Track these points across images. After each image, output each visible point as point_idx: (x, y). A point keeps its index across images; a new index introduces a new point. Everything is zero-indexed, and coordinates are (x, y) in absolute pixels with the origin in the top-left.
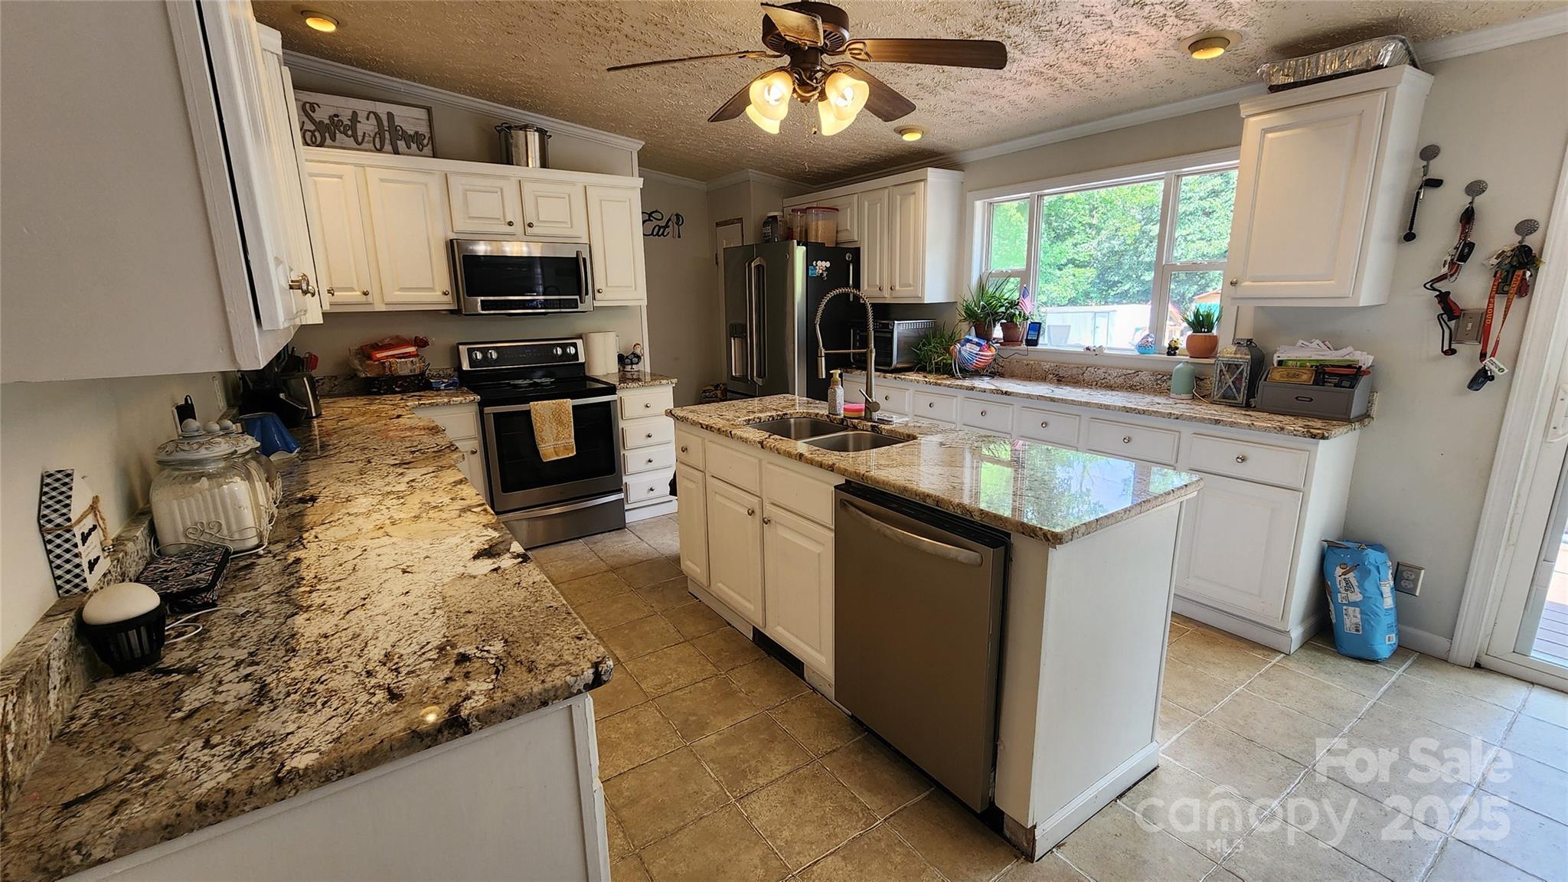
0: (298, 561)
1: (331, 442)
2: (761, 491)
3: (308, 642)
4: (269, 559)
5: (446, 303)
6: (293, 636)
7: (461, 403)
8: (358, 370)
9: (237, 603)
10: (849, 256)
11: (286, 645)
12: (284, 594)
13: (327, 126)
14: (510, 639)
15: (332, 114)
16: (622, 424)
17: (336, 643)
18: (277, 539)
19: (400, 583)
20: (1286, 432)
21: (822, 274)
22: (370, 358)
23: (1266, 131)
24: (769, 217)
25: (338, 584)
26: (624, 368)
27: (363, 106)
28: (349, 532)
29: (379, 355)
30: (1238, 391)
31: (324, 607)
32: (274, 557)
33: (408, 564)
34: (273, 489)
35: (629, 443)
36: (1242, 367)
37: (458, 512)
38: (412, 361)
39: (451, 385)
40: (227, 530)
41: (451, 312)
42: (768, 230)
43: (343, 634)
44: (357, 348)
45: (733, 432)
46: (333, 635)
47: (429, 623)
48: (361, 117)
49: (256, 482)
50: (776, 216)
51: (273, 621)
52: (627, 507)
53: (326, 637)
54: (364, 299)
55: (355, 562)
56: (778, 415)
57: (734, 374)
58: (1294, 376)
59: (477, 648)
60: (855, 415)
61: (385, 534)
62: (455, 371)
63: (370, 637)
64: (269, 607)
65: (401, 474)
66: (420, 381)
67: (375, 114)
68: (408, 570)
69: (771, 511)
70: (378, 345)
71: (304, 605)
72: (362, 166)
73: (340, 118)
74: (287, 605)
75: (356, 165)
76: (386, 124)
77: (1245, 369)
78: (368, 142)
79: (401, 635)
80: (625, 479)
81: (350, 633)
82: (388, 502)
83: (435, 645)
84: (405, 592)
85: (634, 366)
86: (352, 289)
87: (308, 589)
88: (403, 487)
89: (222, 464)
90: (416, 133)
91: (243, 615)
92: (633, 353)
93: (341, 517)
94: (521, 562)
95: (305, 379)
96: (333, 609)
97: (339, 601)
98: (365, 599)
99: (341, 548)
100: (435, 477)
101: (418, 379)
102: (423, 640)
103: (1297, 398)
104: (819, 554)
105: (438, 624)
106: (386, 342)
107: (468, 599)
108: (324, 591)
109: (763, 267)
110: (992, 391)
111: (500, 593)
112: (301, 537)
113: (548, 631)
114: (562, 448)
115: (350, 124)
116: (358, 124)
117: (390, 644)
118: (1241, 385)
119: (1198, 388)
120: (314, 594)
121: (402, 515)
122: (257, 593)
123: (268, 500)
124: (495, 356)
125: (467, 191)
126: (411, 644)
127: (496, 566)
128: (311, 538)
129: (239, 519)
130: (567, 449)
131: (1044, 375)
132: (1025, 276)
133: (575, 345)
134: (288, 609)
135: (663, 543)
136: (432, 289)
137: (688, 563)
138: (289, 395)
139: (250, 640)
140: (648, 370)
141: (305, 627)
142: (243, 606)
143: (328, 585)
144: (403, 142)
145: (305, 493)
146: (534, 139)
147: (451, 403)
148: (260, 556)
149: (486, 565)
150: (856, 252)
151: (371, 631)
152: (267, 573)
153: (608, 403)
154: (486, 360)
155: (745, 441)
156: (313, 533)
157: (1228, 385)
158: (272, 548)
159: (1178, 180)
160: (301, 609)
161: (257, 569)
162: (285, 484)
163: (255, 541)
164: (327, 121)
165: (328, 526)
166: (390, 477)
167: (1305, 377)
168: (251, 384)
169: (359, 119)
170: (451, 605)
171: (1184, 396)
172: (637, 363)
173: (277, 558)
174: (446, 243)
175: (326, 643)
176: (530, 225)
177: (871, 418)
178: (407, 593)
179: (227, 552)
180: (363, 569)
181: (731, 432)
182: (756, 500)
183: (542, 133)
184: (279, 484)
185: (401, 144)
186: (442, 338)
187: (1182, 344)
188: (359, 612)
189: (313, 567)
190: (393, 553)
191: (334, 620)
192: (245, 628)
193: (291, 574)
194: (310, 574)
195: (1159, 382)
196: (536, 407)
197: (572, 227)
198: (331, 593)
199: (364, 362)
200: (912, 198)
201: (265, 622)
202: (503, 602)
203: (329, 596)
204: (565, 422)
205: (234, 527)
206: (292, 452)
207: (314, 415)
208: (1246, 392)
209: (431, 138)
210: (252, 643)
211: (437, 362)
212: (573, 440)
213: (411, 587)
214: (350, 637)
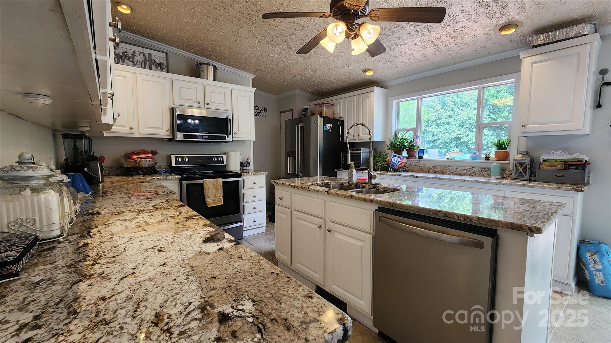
0: (86, 245)
1: (109, 191)
2: (325, 217)
3: (88, 305)
4: (66, 244)
5: (168, 135)
6: (76, 299)
7: (172, 179)
8: (123, 164)
9: (36, 273)
10: (340, 123)
11: (69, 308)
12: (73, 266)
13: (121, 56)
14: (256, 299)
15: (124, 51)
16: (243, 191)
17: (112, 305)
18: (74, 233)
19: (159, 258)
20: (561, 189)
21: (329, 129)
22: (130, 158)
23: (534, 63)
24: (304, 108)
25: (113, 259)
26: (243, 168)
27: (138, 49)
28: (120, 229)
29: (134, 157)
30: (525, 173)
31: (103, 275)
32: (70, 243)
33: (161, 246)
34: (75, 206)
35: (246, 200)
36: (526, 163)
37: (185, 219)
38: (149, 160)
39: (166, 172)
40: (40, 224)
41: (170, 140)
42: (304, 113)
43: (119, 297)
44: (124, 154)
45: (310, 188)
46: (110, 298)
47: (186, 287)
48: (137, 54)
49: (64, 198)
50: (307, 108)
51: (61, 287)
52: (244, 229)
53: (104, 299)
54: (130, 131)
55: (125, 245)
56: (325, 183)
57: (289, 172)
58: (553, 166)
59: (232, 307)
60: (363, 181)
61: (143, 230)
62: (168, 166)
63: (141, 299)
64: (61, 276)
65: (148, 202)
66: (152, 170)
67: (143, 53)
68: (162, 250)
69: (330, 225)
70: (134, 153)
71: (88, 274)
72: (136, 73)
73: (127, 53)
74: (75, 275)
75: (133, 73)
76: (147, 57)
77: (528, 164)
78: (139, 65)
79: (166, 297)
80: (244, 216)
81: (123, 295)
82: (142, 214)
83: (196, 305)
84: (162, 263)
85: (247, 167)
86: (125, 126)
87: (92, 263)
88: (150, 208)
89: (43, 182)
90: (161, 63)
91: (38, 283)
92: (247, 162)
93: (114, 221)
94: (235, 245)
95: (98, 163)
96: (110, 277)
97: (114, 271)
98: (134, 269)
99: (115, 238)
100: (167, 204)
101: (151, 169)
102: (185, 300)
103: (556, 176)
104: (362, 246)
105: (193, 287)
106: (138, 151)
107: (210, 268)
108: (103, 264)
109: (303, 127)
110: (410, 176)
111: (231, 263)
112: (89, 232)
113: (282, 292)
114: (217, 201)
115: (131, 56)
116: (135, 57)
117: (159, 304)
118: (526, 171)
119: (504, 174)
120: (96, 266)
121: (152, 220)
122: (52, 266)
123: (71, 210)
124: (187, 160)
125: (181, 87)
126: (176, 304)
127: (220, 247)
128: (96, 232)
129: (49, 217)
130: (219, 201)
131: (427, 171)
132: (416, 131)
133: (222, 157)
134: (75, 277)
135: (261, 246)
136: (162, 128)
137: (280, 254)
138: (89, 170)
139: (39, 304)
140: (253, 169)
141: (87, 291)
142: (40, 276)
143: (107, 260)
144: (154, 66)
145: (94, 210)
146: (211, 69)
147: (167, 178)
148: (60, 242)
149: (212, 247)
150: (342, 122)
151: (141, 294)
152: (63, 252)
153: (238, 181)
154: (183, 162)
155: (318, 191)
156: (97, 229)
157: (519, 171)
158: (69, 237)
159: (483, 89)
160: (84, 277)
161: (56, 250)
162: (83, 207)
163: (58, 232)
164: (121, 54)
165: (107, 226)
166: (142, 204)
167: (559, 166)
168: (70, 163)
169: (136, 55)
170: (199, 273)
171: (498, 177)
172: (249, 166)
173: (71, 244)
174: (170, 109)
175: (103, 305)
176: (207, 104)
177: (371, 183)
178: (164, 264)
179: (36, 239)
180: (131, 249)
181: (309, 188)
182: (322, 221)
183: (215, 67)
184: (79, 205)
185: (153, 67)
186: (164, 151)
187: (492, 155)
188: (130, 279)
189: (96, 249)
190: (150, 239)
191: (110, 285)
192: (37, 293)
193: (79, 253)
194: (94, 253)
195: (483, 172)
196: (206, 182)
197: (225, 106)
198: (108, 265)
199: (127, 160)
200: (368, 99)
201: (54, 288)
202: (236, 270)
203: (107, 267)
204: (219, 189)
205: (45, 222)
206: (88, 193)
207: (101, 181)
208: (529, 174)
209: (167, 66)
210: (39, 307)
211: (160, 162)
212: (222, 197)
213: (166, 261)
214: (124, 299)
